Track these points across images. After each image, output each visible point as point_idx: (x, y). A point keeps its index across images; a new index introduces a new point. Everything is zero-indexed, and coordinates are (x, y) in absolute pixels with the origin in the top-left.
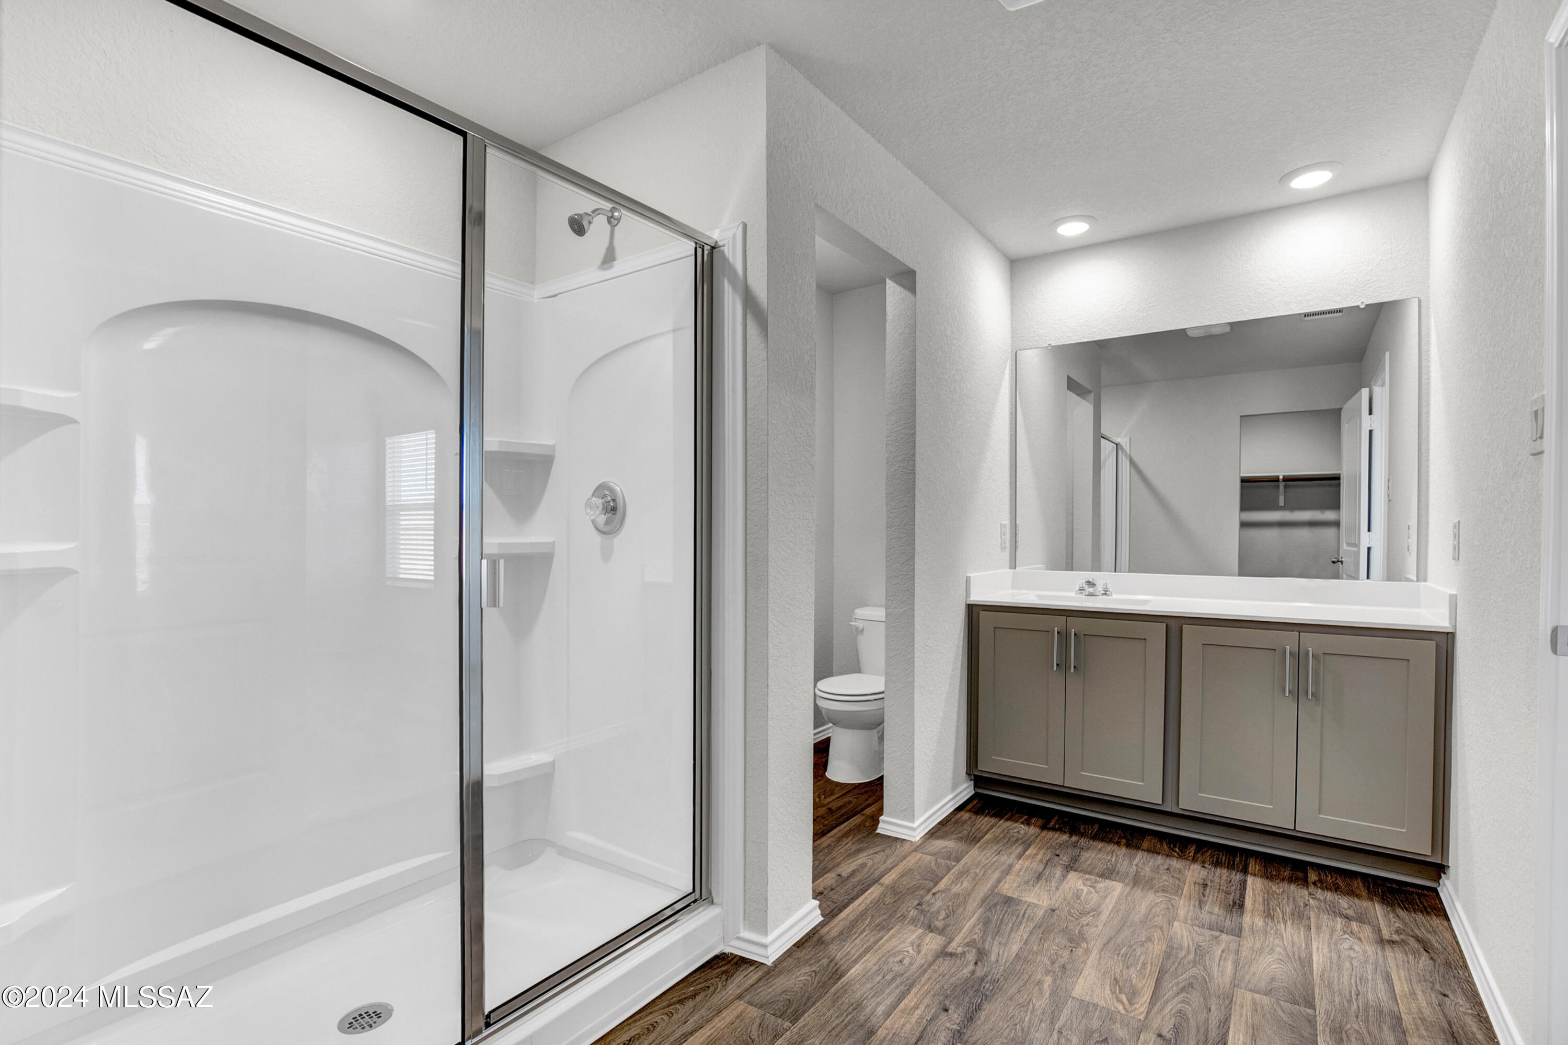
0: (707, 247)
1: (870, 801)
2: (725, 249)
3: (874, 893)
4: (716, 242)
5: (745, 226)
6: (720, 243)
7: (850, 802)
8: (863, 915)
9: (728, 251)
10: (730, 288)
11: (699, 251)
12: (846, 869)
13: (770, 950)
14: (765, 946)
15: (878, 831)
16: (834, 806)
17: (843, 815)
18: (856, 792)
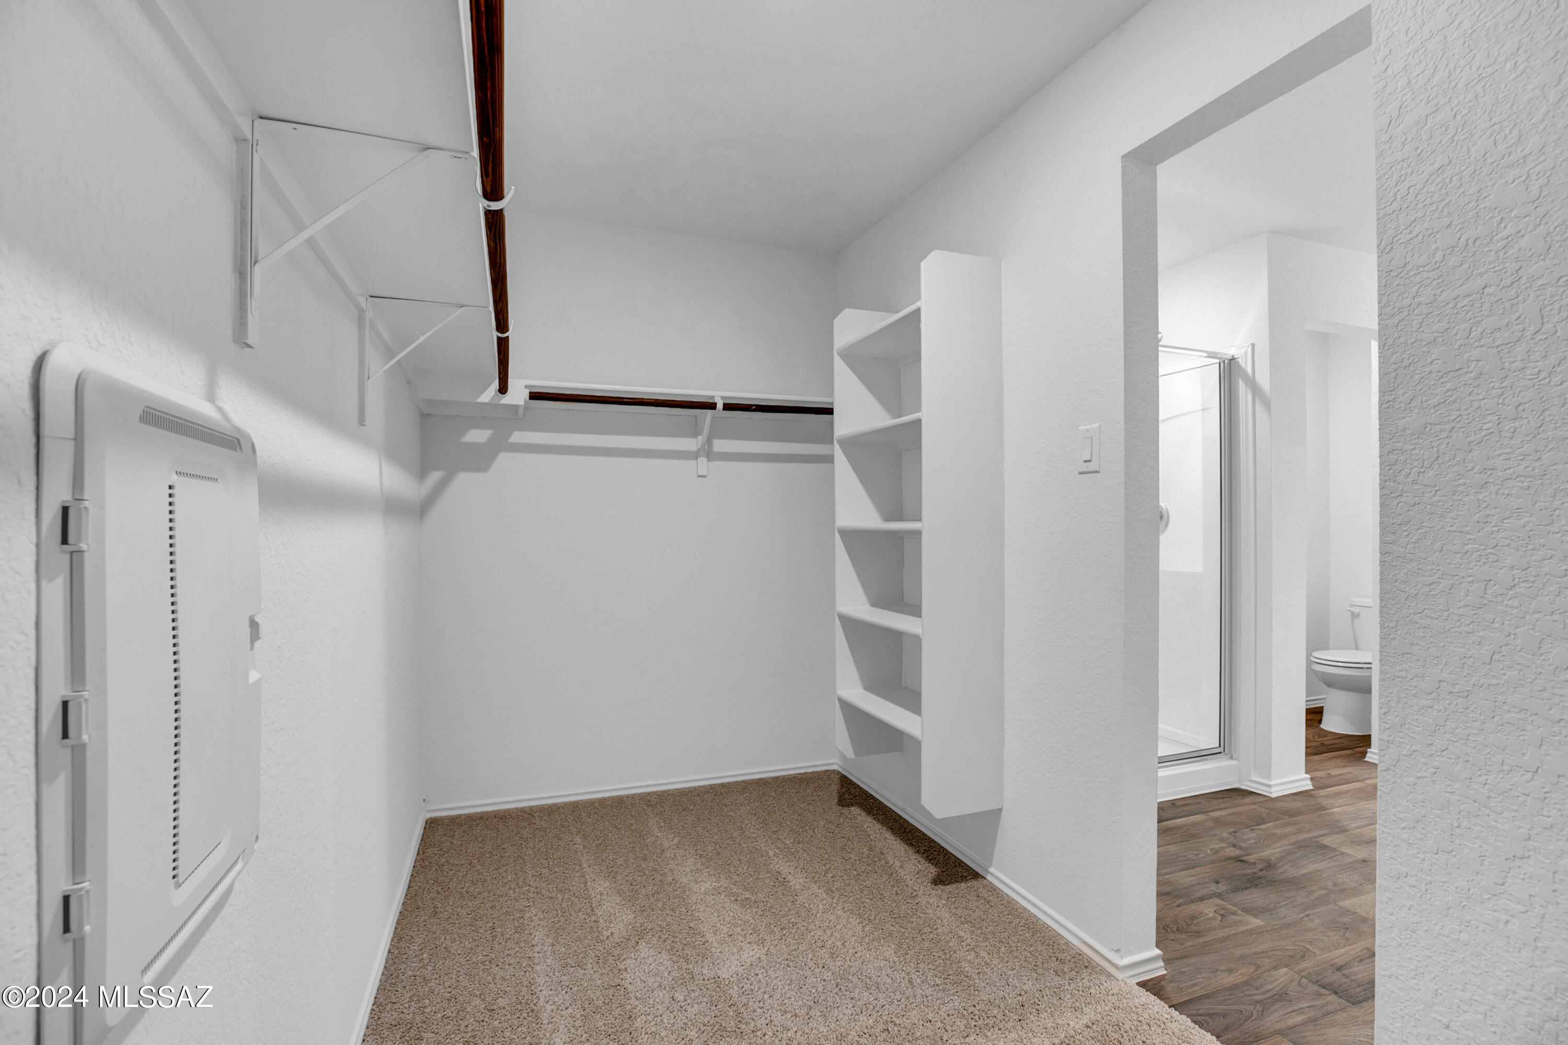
0: (1226, 362)
1: (1361, 745)
2: (1240, 360)
3: (1358, 785)
4: (1233, 356)
5: (1253, 346)
6: (1236, 357)
7: (1342, 743)
8: (1348, 791)
9: (1241, 361)
10: (1244, 385)
11: (1222, 364)
12: (1334, 772)
13: (1273, 789)
14: (1270, 786)
15: (1366, 759)
16: (1326, 743)
17: (1332, 748)
18: (1348, 738)
